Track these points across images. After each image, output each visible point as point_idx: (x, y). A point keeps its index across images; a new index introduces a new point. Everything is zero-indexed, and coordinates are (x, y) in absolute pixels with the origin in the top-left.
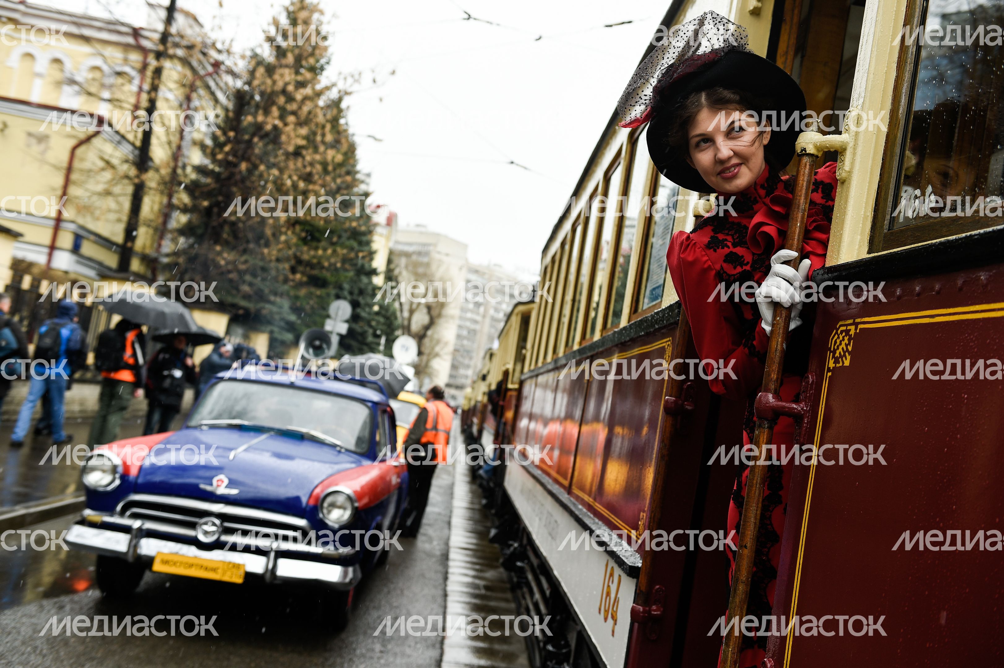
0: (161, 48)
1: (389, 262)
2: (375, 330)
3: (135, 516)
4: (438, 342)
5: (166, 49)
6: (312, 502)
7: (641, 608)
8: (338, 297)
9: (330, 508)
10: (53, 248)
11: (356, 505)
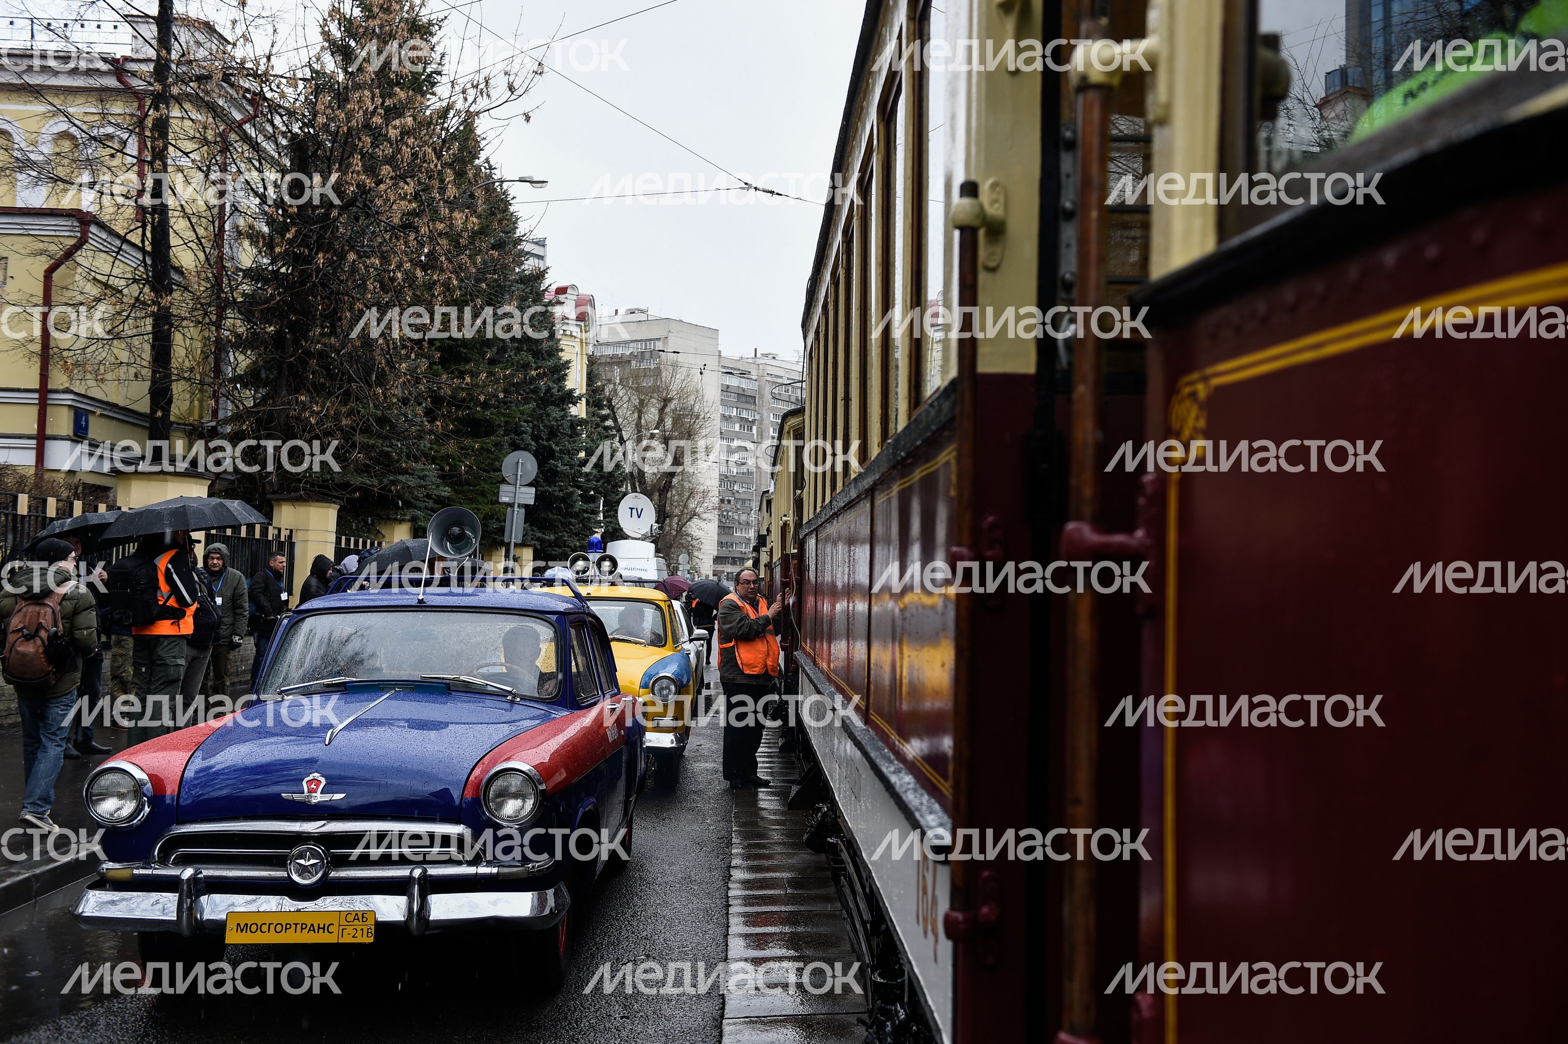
0: (158, 87)
1: (591, 377)
2: (586, 491)
3: (185, 861)
4: (692, 493)
5: (166, 87)
6: (469, 794)
7: (960, 916)
8: (515, 447)
9: (499, 800)
10: (42, 438)
11: (543, 787)
